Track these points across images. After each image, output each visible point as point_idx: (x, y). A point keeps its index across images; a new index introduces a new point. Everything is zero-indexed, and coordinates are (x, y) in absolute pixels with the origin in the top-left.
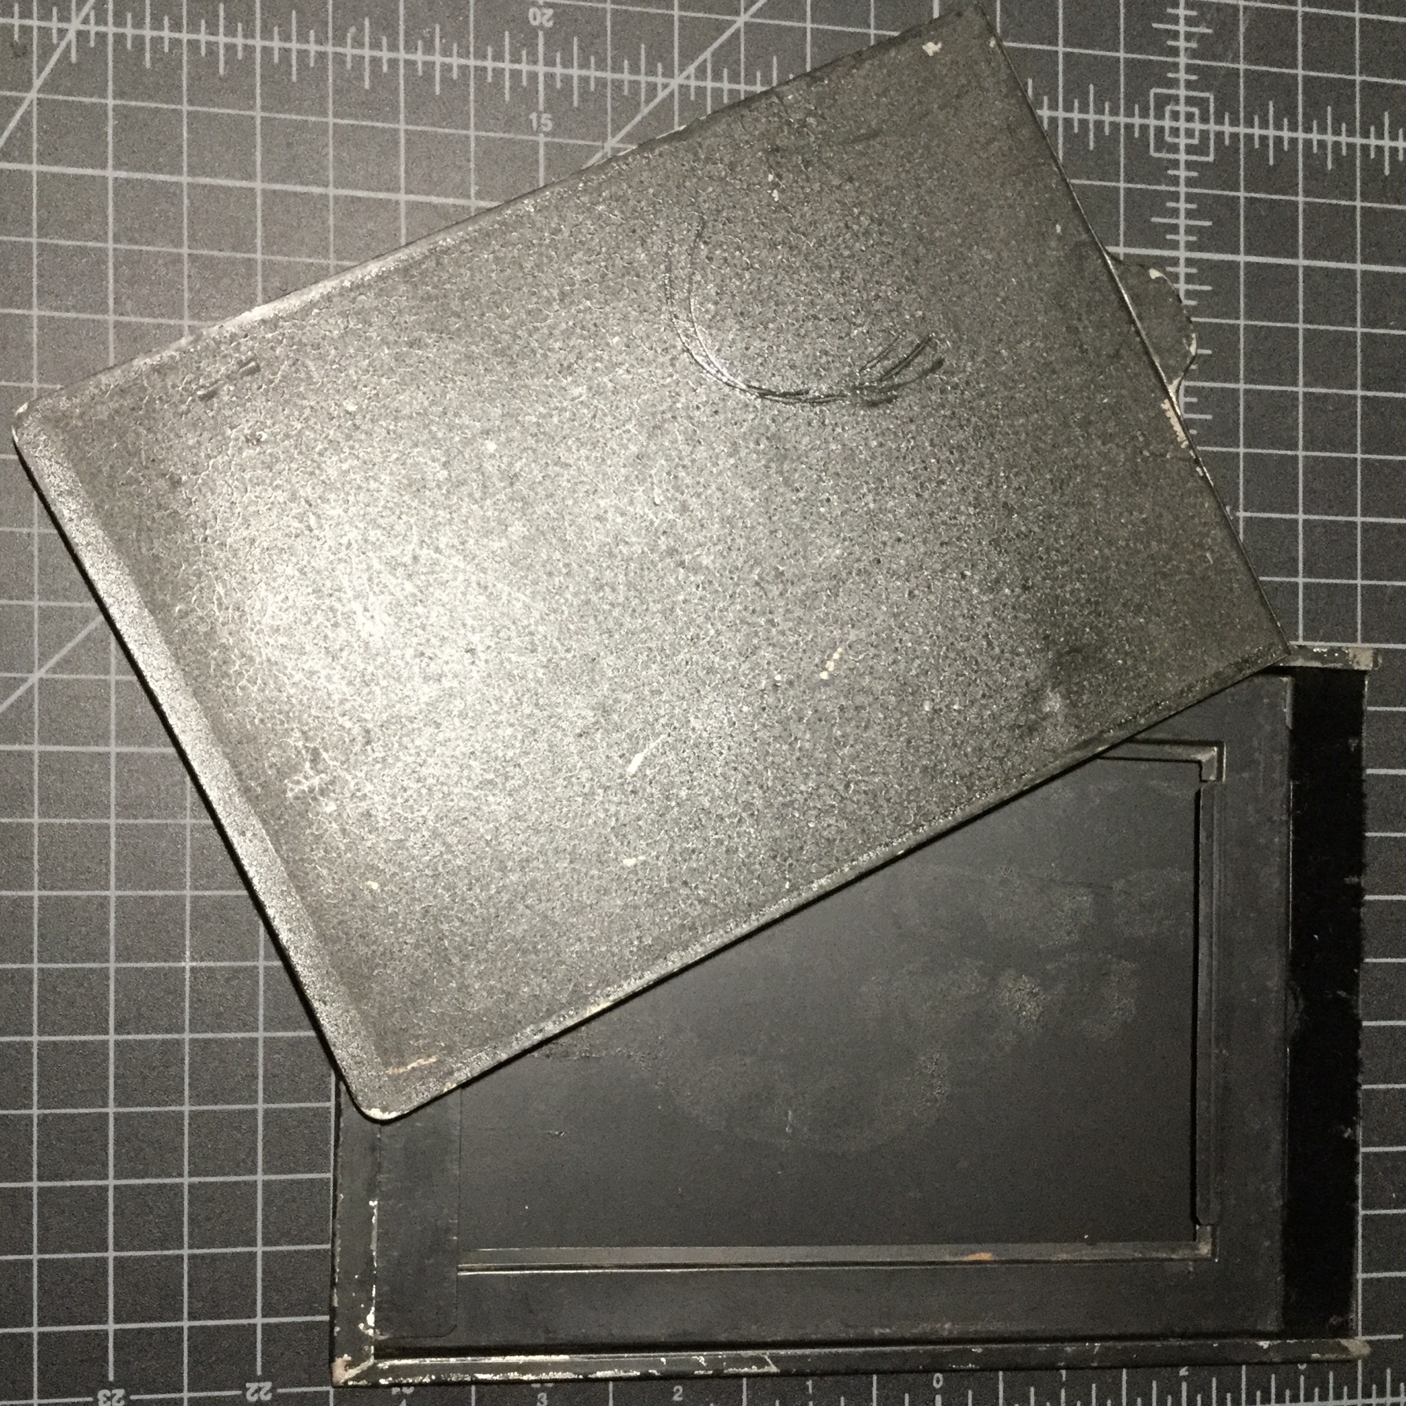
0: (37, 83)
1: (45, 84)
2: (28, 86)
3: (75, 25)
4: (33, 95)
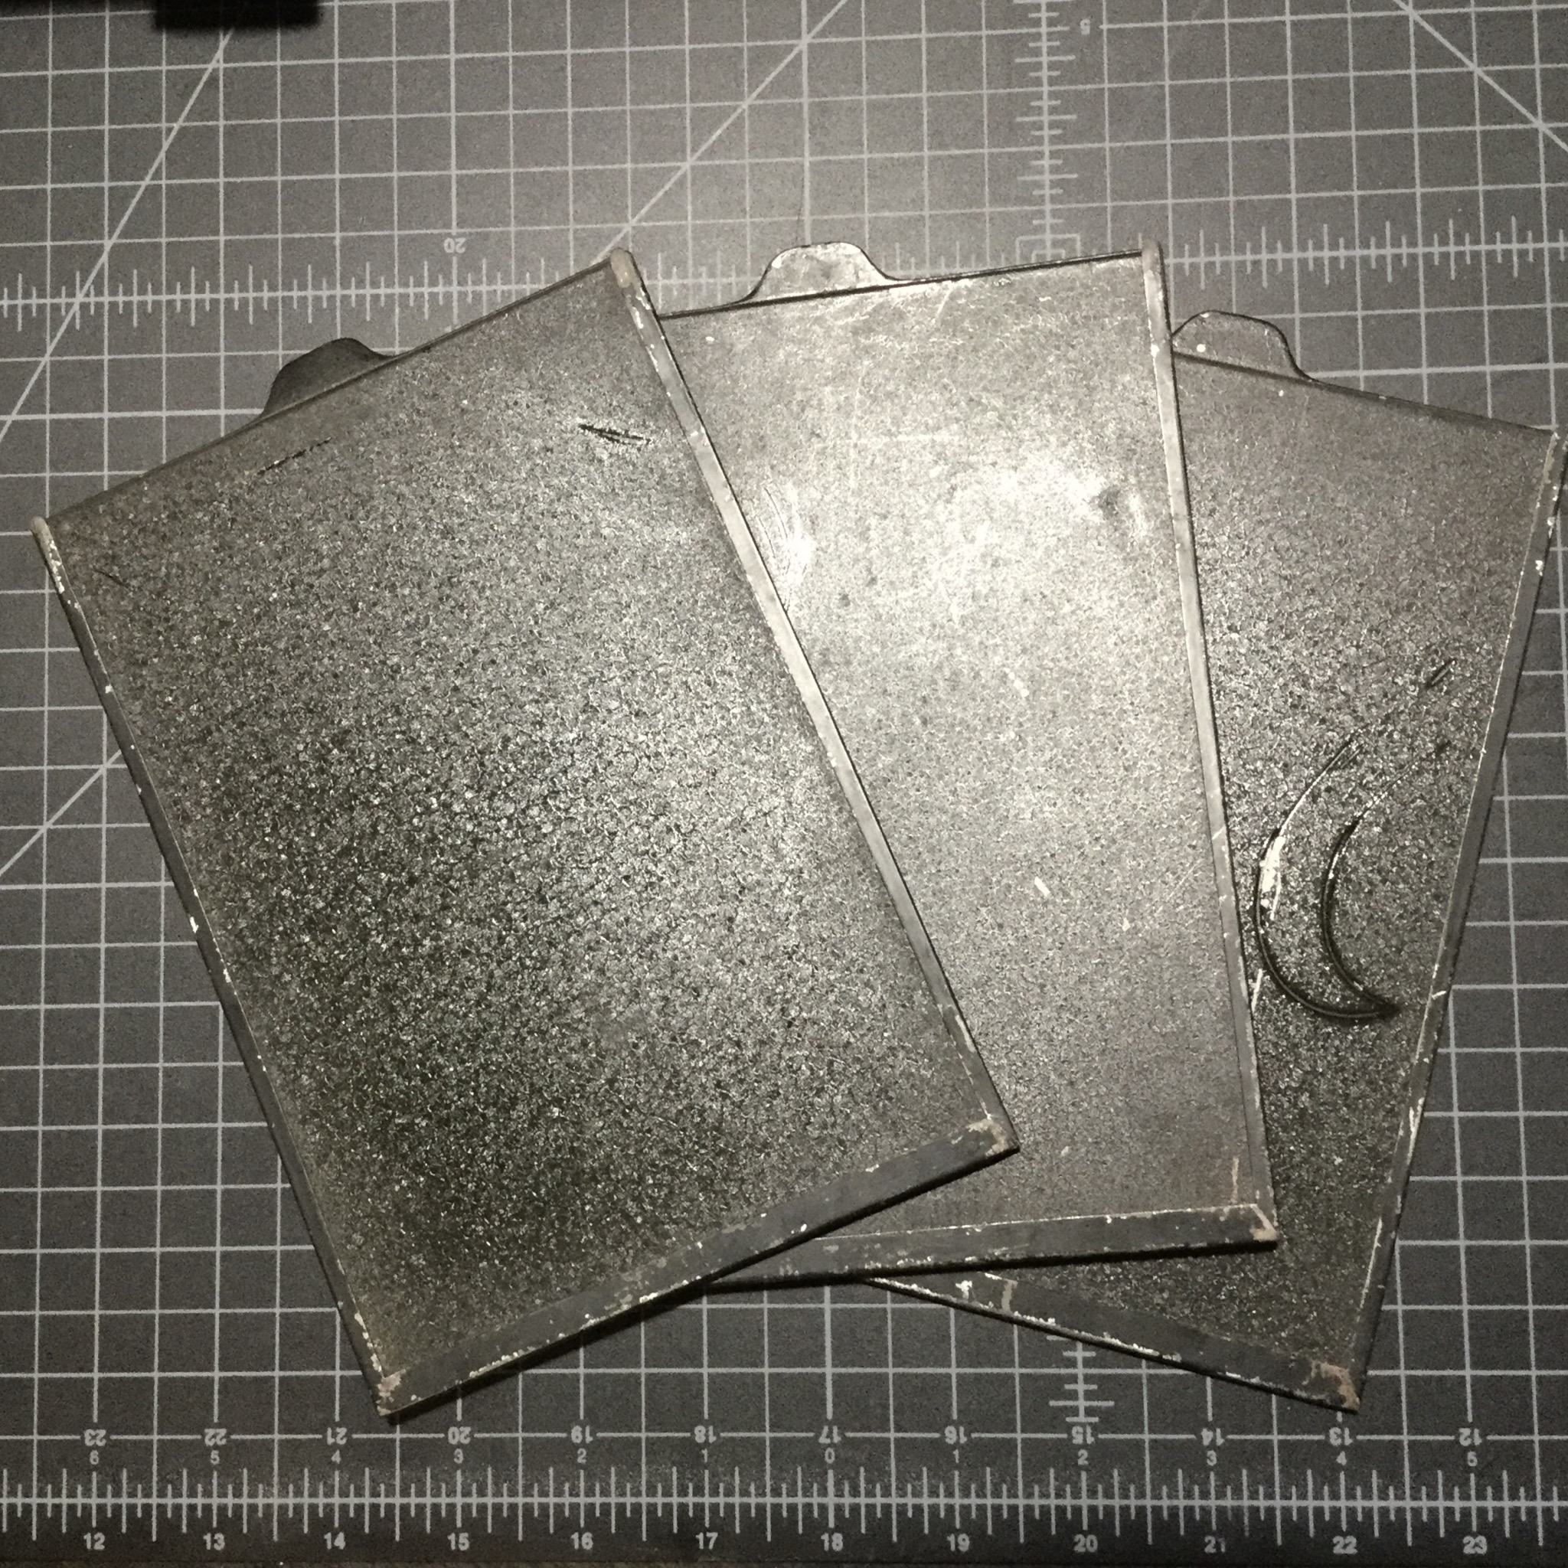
0: (50, 349)
1: (55, 349)
2: (42, 352)
3: (80, 298)
4: (46, 360)
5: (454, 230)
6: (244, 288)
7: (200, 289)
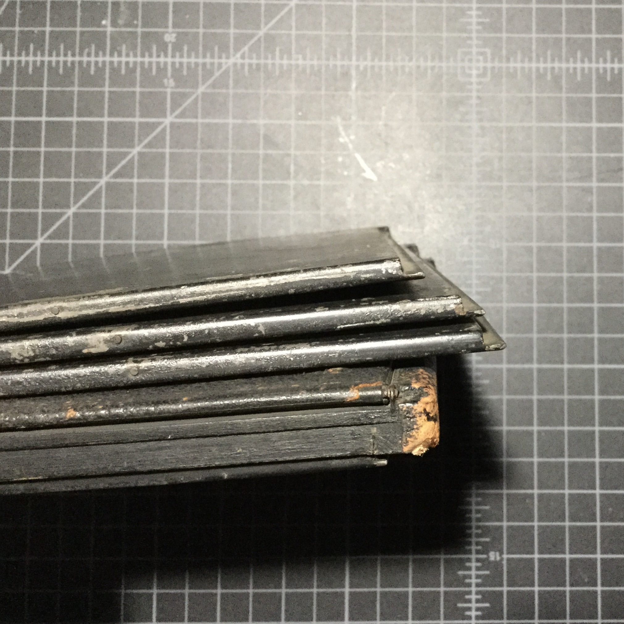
5: (170, 29)
6: (58, 55)
7: (35, 55)
